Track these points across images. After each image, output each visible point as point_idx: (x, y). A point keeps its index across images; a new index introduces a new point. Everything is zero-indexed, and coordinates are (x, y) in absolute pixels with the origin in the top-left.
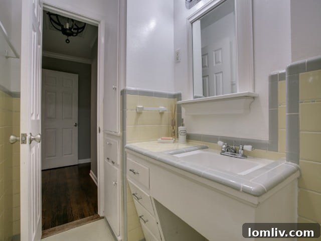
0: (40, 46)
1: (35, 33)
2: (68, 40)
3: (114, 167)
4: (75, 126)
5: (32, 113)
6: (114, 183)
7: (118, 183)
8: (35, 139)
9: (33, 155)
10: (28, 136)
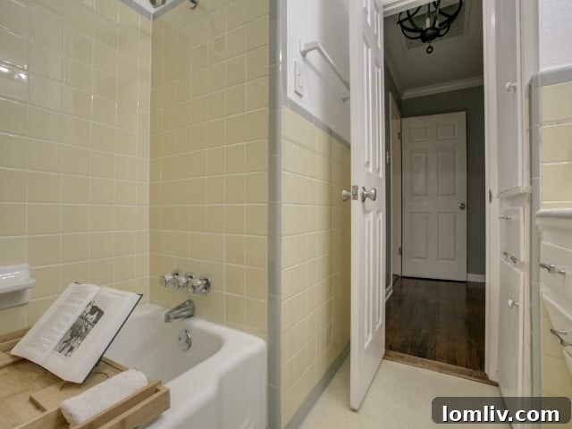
0: (380, 70)
1: (370, 51)
2: (430, 47)
3: (515, 269)
4: (462, 208)
5: (366, 159)
6: (510, 302)
7: (520, 304)
8: (368, 196)
9: (369, 222)
10: (360, 191)
